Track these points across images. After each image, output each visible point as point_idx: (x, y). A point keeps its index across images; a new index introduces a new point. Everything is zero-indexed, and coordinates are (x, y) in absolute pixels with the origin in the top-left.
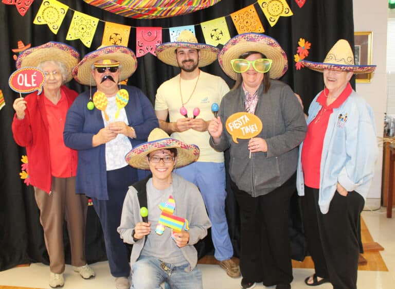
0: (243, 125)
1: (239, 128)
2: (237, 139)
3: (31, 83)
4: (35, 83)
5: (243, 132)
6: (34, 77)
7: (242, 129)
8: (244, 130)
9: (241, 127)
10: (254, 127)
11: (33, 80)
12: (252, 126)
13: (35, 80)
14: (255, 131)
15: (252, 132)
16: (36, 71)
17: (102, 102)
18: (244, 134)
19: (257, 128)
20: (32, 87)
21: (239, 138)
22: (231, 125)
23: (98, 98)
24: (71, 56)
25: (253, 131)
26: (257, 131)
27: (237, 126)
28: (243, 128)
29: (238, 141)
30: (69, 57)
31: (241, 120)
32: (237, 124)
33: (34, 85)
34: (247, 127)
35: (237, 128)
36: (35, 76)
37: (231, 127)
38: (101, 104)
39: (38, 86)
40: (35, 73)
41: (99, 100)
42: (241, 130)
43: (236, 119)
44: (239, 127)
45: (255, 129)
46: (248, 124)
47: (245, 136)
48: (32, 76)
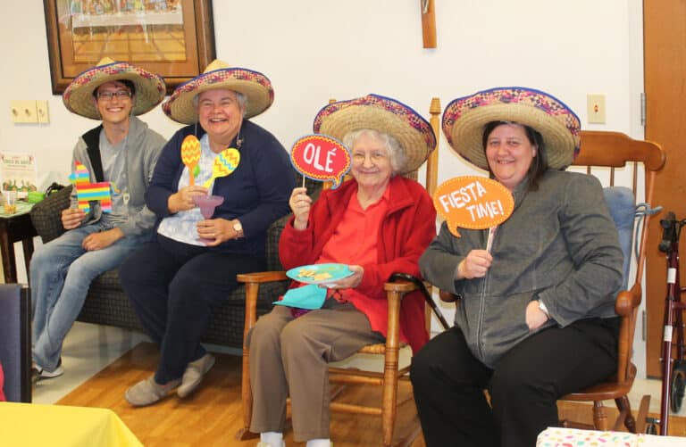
0: (472, 202)
1: (464, 208)
2: (458, 228)
3: (324, 165)
4: (331, 166)
5: (473, 215)
6: (332, 157)
7: (471, 208)
8: (474, 211)
9: (468, 205)
10: (496, 206)
11: (329, 161)
12: (492, 203)
13: (331, 162)
14: (497, 213)
15: (492, 216)
16: (337, 147)
17: (192, 154)
18: (474, 220)
19: (501, 209)
20: (323, 173)
21: (463, 226)
22: (446, 200)
23: (189, 146)
24: (408, 125)
25: (493, 213)
26: (502, 213)
27: (459, 202)
28: (473, 207)
29: (460, 233)
30: (405, 127)
31: (468, 191)
32: (459, 199)
33: (329, 170)
34: (481, 206)
35: (459, 206)
36: (334, 154)
37: (445, 205)
38: (189, 158)
39: (335, 174)
40: (334, 150)
41: (189, 150)
42: (469, 211)
43: (458, 189)
44: (463, 205)
45: (498, 210)
46: (482, 200)
47: (475, 224)
48: (329, 153)
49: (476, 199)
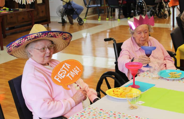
49: (68, 70)
